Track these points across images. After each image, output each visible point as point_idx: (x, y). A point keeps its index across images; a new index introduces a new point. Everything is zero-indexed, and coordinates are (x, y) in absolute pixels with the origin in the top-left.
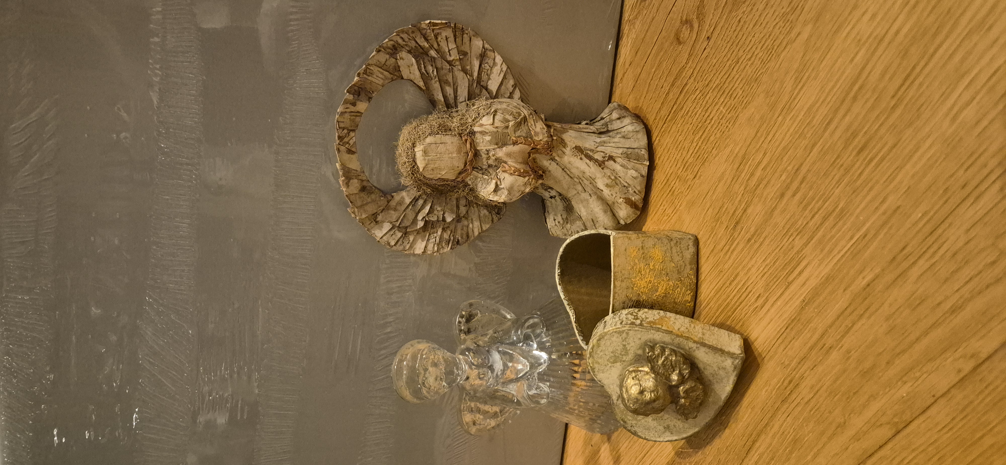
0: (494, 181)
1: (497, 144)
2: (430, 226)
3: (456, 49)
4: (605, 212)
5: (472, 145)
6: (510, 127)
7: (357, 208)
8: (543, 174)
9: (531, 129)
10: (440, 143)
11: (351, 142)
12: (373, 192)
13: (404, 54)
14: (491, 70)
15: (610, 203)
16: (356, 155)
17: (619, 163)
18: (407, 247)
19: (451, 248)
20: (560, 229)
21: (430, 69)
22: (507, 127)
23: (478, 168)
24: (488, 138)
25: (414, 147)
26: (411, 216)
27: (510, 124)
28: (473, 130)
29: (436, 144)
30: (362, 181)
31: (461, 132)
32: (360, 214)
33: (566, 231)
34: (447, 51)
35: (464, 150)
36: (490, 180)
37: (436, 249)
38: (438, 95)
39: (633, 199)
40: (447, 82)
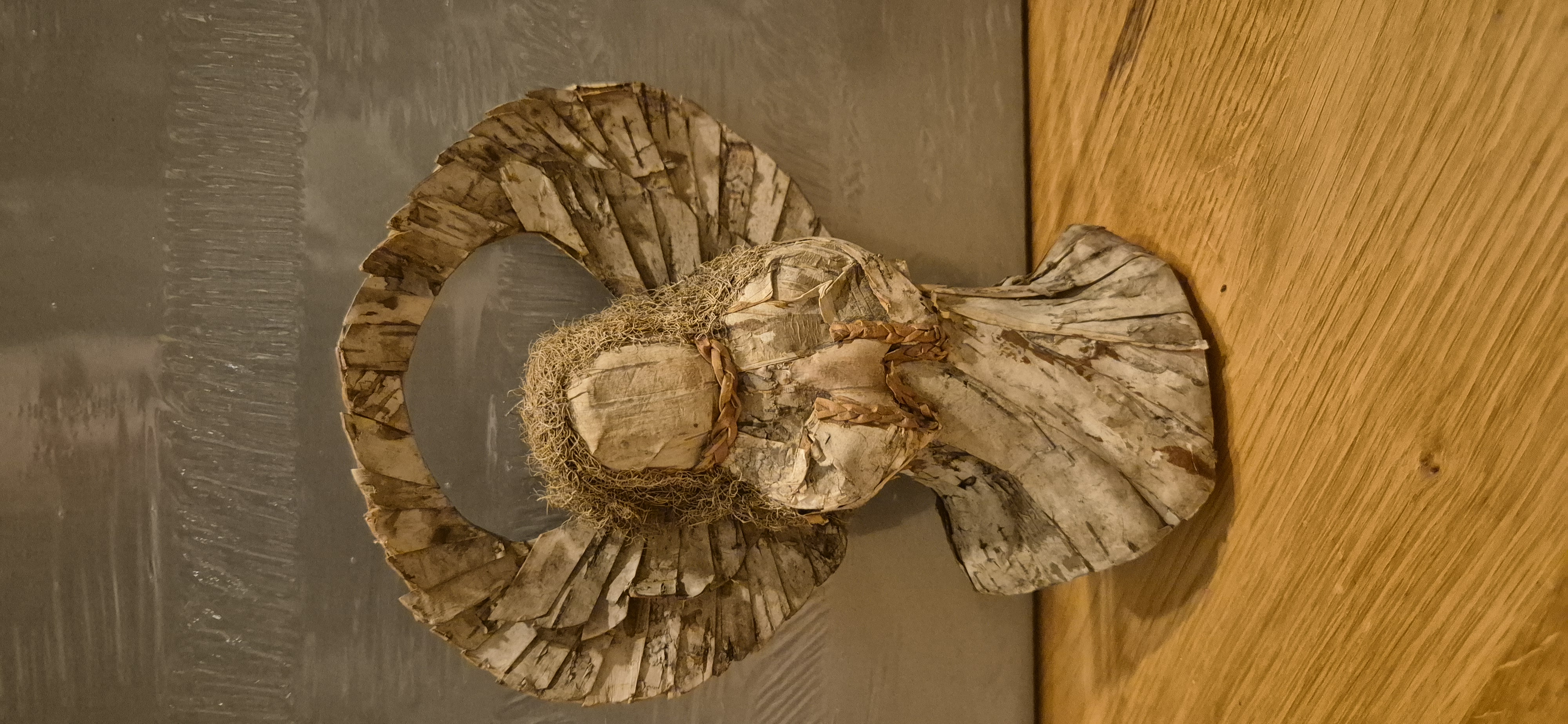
0: (802, 453)
1: (794, 349)
2: (647, 616)
3: (653, 148)
4: (1120, 496)
5: (727, 361)
6: (821, 297)
7: (427, 591)
8: (935, 415)
9: (878, 295)
10: (637, 366)
11: (393, 405)
12: (472, 541)
13: (516, 166)
14: (751, 193)
15: (1128, 469)
16: (409, 440)
17: (1127, 360)
18: (587, 688)
19: (714, 672)
20: (1004, 568)
21: (593, 201)
22: (813, 301)
23: (751, 424)
24: (767, 337)
25: (563, 388)
26: (587, 595)
27: (820, 291)
28: (723, 323)
29: (624, 368)
30: (436, 511)
31: (690, 331)
32: (437, 610)
33: (1020, 571)
34: (633, 155)
35: (707, 377)
36: (790, 451)
37: (670, 679)
38: (624, 265)
39: (1189, 447)
40: (640, 231)
